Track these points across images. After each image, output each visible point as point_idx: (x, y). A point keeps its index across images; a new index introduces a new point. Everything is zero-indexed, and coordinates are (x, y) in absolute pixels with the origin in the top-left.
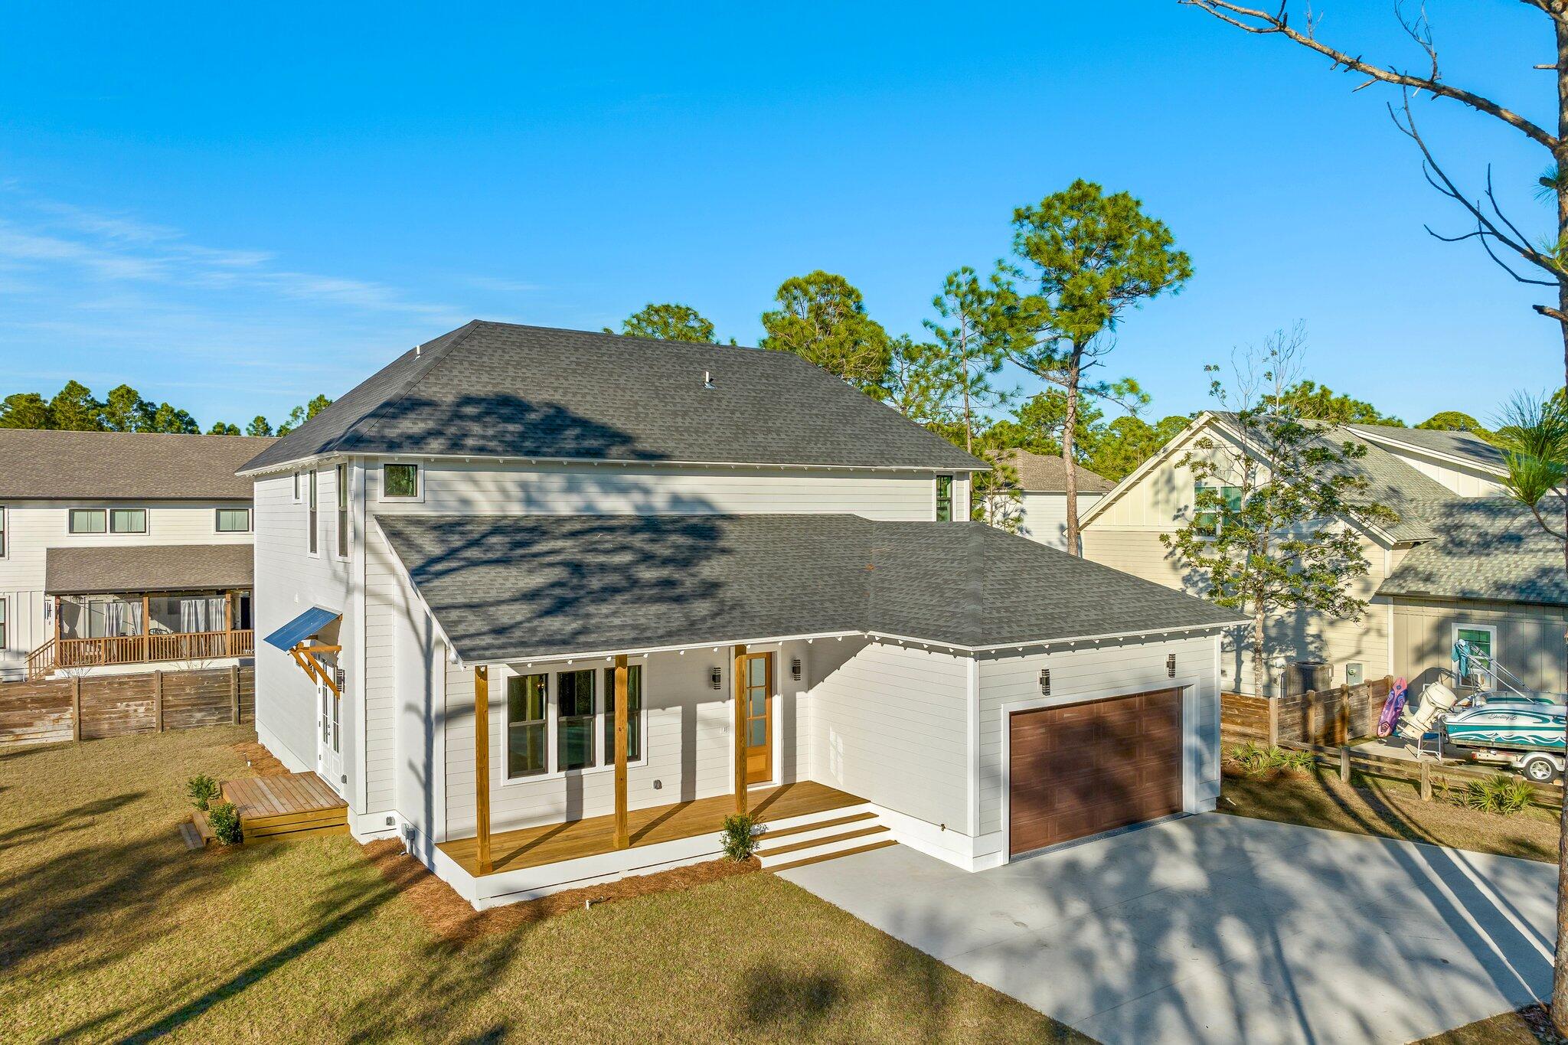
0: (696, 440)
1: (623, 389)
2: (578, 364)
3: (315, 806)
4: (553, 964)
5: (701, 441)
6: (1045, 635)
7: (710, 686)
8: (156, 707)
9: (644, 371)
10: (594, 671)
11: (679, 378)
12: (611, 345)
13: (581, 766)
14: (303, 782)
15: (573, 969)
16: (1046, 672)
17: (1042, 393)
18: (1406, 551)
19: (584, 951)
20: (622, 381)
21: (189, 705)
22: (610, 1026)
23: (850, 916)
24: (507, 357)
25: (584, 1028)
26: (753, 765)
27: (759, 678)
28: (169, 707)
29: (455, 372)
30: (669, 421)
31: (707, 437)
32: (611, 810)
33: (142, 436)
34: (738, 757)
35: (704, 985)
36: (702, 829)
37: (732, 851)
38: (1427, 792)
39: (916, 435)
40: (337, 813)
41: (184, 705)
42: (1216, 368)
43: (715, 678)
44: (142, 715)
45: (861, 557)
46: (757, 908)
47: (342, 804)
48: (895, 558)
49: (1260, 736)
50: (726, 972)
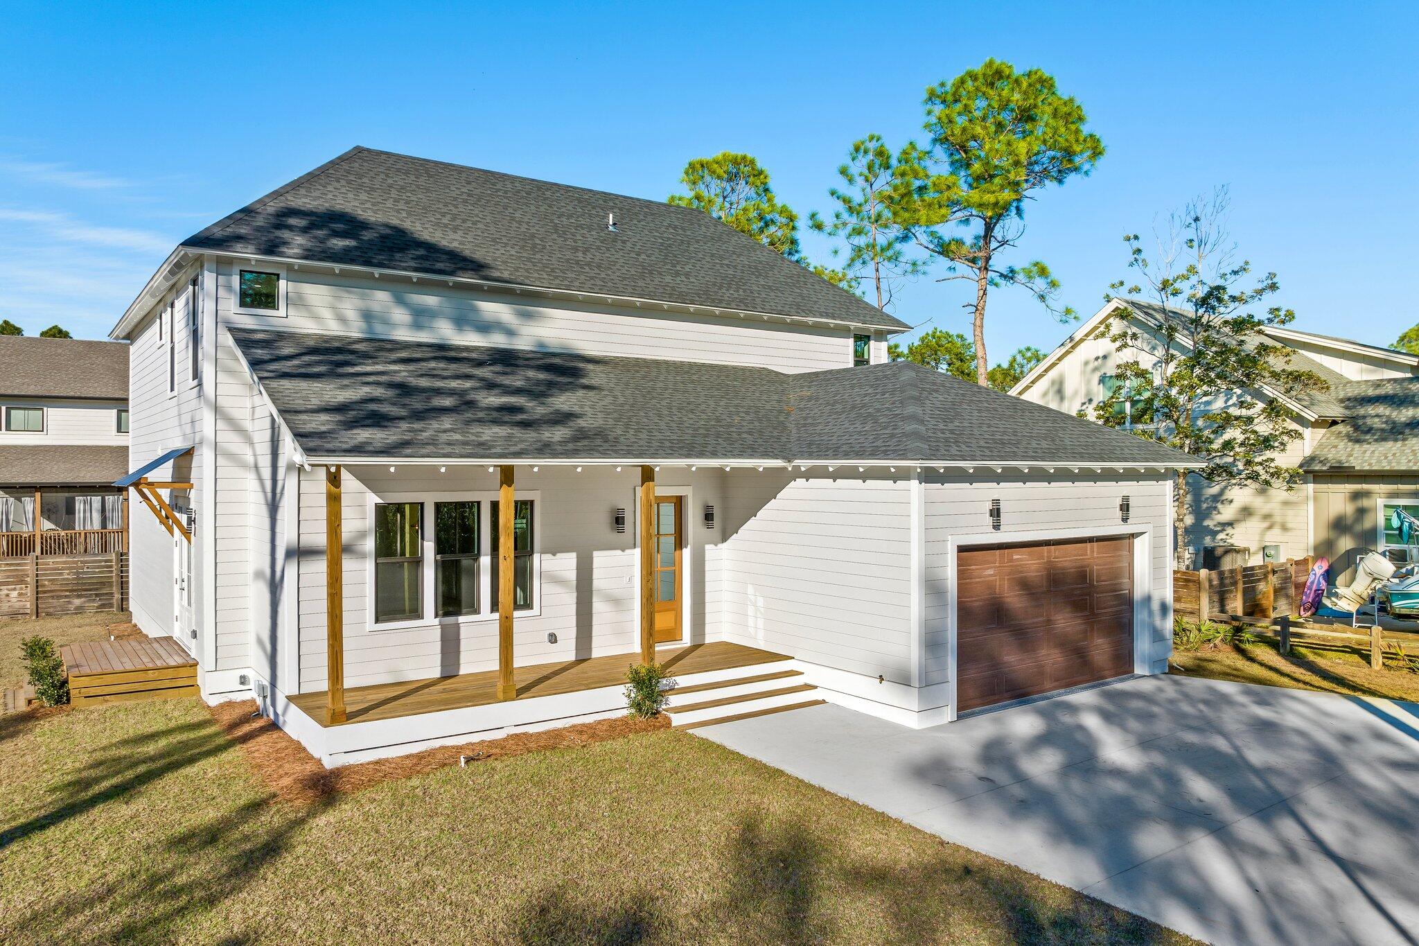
0: (599, 274)
1: (519, 222)
2: (469, 195)
3: (159, 663)
4: (412, 827)
5: (603, 275)
6: (998, 456)
7: (612, 529)
8: (30, 591)
9: (542, 209)
10: (479, 503)
11: (580, 219)
12: (506, 183)
13: (458, 613)
14: (156, 645)
15: (436, 833)
16: (996, 502)
17: (927, 334)
18: (1323, 431)
19: (453, 812)
20: (517, 215)
21: (66, 591)
22: (477, 899)
23: (780, 773)
24: (390, 181)
25: (444, 900)
26: (662, 621)
27: (668, 525)
28: (45, 592)
29: (330, 188)
30: (569, 255)
31: (610, 273)
32: (495, 665)
33: (46, 341)
34: (645, 600)
35: (602, 849)
36: (600, 682)
37: (637, 706)
38: (1377, 660)
39: (832, 292)
40: (184, 672)
41: (62, 591)
42: (1136, 237)
43: (618, 521)
44: (15, 600)
45: (779, 401)
46: (668, 764)
47: (191, 662)
48: (817, 399)
49: (1189, 610)
50: (631, 834)
